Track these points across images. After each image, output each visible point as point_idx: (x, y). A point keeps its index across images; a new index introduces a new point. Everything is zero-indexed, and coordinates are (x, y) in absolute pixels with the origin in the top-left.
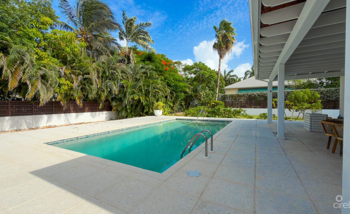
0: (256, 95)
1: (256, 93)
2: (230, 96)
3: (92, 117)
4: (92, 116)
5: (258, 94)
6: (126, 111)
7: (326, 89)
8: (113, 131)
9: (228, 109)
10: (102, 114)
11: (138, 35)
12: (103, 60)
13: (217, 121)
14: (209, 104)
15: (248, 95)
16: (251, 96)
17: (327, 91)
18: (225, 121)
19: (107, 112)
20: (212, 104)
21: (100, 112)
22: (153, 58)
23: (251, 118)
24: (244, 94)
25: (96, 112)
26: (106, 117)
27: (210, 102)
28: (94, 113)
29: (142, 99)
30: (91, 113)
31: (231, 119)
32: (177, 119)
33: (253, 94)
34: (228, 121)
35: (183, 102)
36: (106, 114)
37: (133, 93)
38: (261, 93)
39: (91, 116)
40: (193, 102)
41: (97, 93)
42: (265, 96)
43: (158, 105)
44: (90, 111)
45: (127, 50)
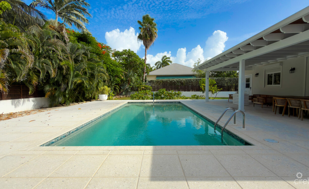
0: (175, 81)
1: (175, 79)
2: (156, 82)
3: (14, 106)
4: (14, 104)
5: (177, 81)
6: (65, 96)
7: (217, 78)
8: (95, 120)
9: (170, 92)
10: (28, 101)
11: (72, 10)
12: (34, 32)
13: (167, 102)
14: (140, 88)
15: (170, 81)
16: (172, 81)
17: (217, 80)
18: (173, 102)
19: (35, 98)
20: (142, 88)
21: (25, 99)
22: (88, 39)
23: (187, 98)
24: (167, 80)
25: (20, 99)
26: (34, 105)
27: (141, 87)
28: (16, 101)
29: (86, 83)
30: (11, 100)
31: (174, 100)
32: (128, 103)
33: (174, 80)
34: (176, 102)
35: (117, 86)
36: (33, 101)
37: (77, 76)
38: (179, 80)
39: (12, 104)
40: (124, 86)
41: (28, 74)
42: (182, 82)
43: (104, 90)
44: (11, 97)
45: (57, 25)
